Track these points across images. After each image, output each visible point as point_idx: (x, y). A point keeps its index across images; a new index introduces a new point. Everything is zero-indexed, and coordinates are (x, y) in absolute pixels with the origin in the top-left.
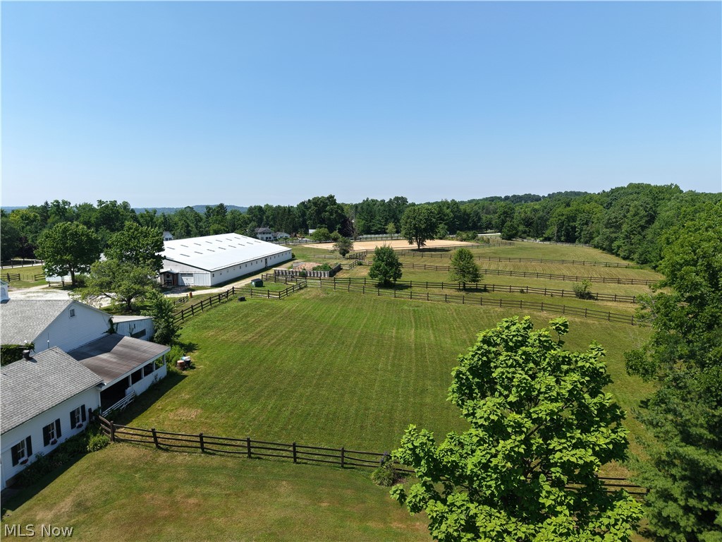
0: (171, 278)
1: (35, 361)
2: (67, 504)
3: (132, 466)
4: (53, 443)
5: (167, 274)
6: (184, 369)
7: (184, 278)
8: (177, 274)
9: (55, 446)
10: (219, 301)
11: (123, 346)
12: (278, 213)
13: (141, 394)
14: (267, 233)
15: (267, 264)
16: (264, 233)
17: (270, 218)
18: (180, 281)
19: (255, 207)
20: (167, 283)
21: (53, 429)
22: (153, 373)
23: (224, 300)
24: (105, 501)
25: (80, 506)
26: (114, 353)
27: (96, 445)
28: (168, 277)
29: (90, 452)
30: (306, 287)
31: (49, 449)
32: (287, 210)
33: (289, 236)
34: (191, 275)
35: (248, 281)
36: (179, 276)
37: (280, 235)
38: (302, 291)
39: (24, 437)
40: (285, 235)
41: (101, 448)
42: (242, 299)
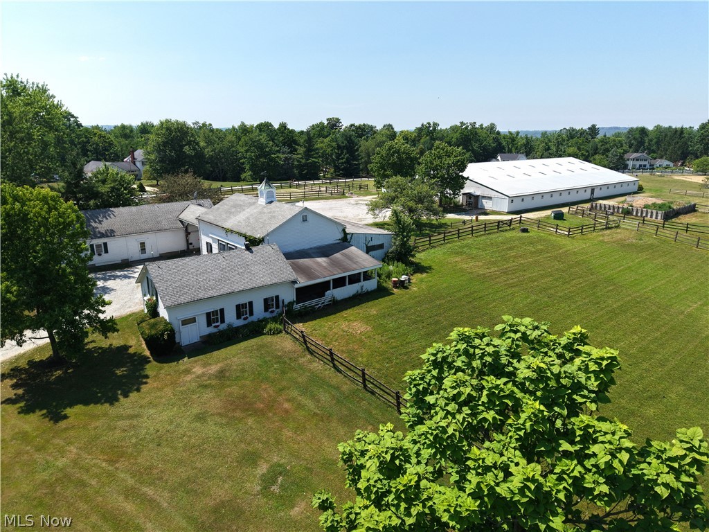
0: (472, 200)
1: (252, 252)
2: (214, 369)
3: (280, 357)
4: (245, 319)
5: (469, 195)
6: (397, 287)
7: (484, 201)
8: (478, 196)
9: (246, 322)
10: (498, 229)
11: (345, 255)
12: (666, 135)
13: (343, 300)
14: (642, 160)
15: (592, 196)
16: (637, 160)
17: (653, 142)
18: (480, 204)
19: (637, 128)
20: (469, 204)
21: (246, 308)
22: (360, 283)
23: (505, 228)
24: (238, 377)
25: (221, 374)
26: (331, 259)
27: (271, 330)
28: (470, 198)
29: (265, 334)
30: (617, 227)
31: (240, 322)
32: (679, 133)
33: (672, 164)
34: (490, 198)
35: (549, 212)
36: (480, 198)
37: (658, 162)
38: (608, 232)
39: (218, 308)
40: (665, 163)
41: (274, 334)
42: (525, 230)
